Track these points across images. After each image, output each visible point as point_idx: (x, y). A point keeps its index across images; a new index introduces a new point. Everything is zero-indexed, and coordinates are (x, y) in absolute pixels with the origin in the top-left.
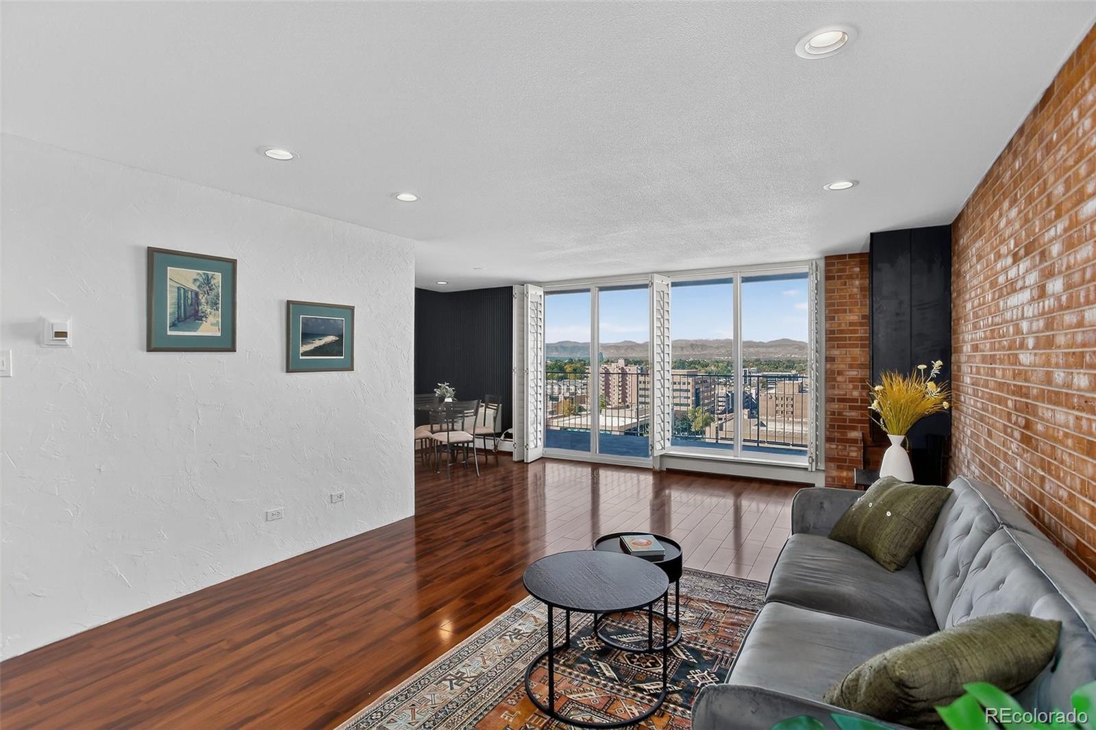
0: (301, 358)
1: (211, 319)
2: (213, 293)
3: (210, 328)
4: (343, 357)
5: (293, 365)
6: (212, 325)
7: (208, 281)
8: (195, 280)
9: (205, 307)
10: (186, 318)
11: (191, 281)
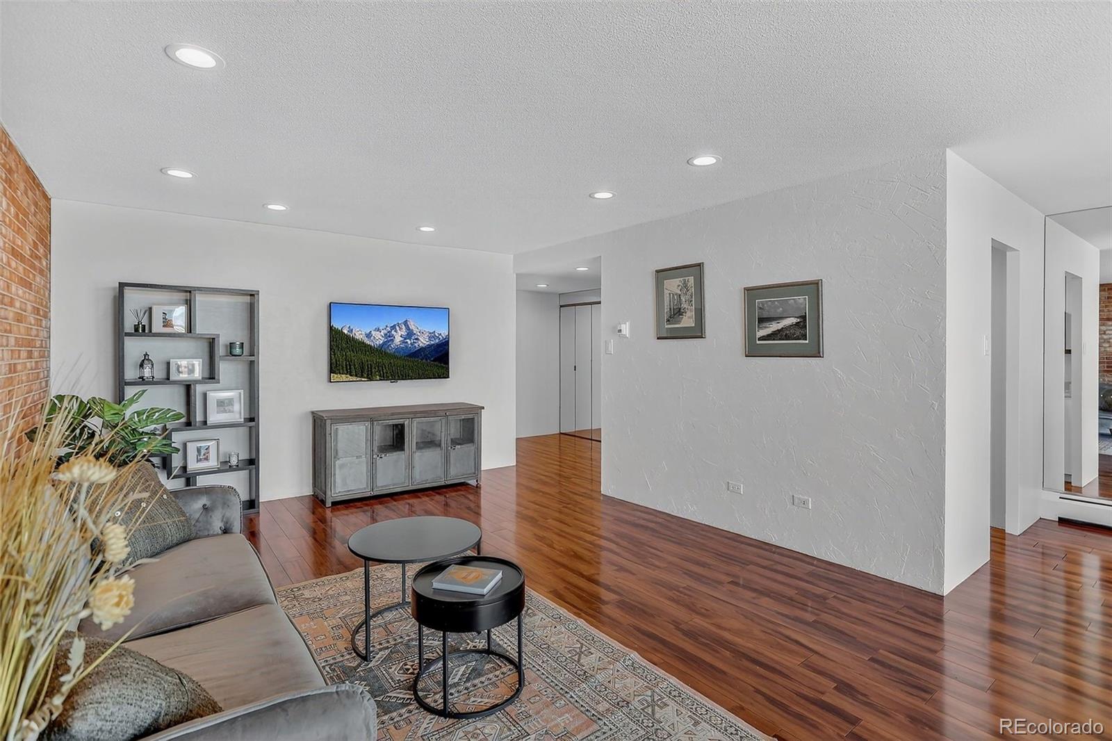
0: (758, 342)
1: (689, 314)
2: (689, 293)
3: (688, 321)
4: (807, 342)
5: (753, 350)
6: (689, 317)
7: (685, 285)
8: (679, 286)
9: (684, 305)
10: (674, 315)
11: (676, 287)
